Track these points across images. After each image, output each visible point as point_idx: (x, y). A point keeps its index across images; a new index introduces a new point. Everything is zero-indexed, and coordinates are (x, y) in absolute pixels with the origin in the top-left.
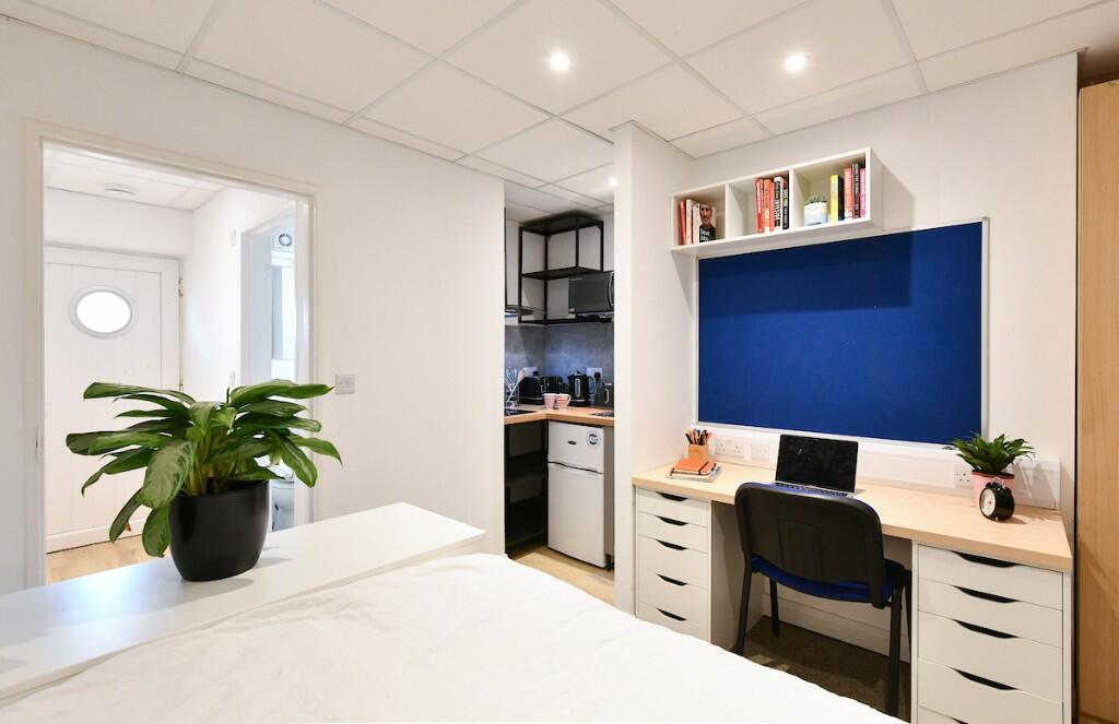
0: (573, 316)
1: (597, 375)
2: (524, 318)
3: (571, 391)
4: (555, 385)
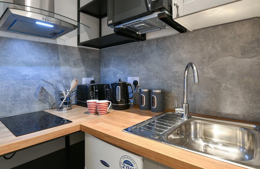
1: (135, 83)
3: (112, 97)
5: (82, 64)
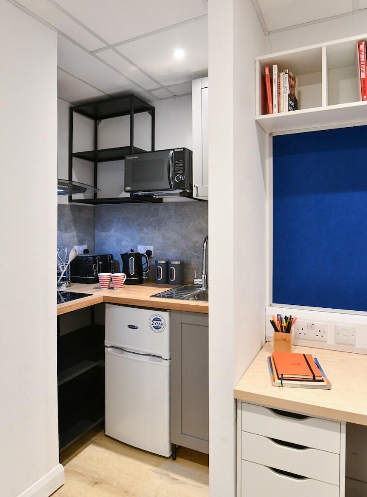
0: (128, 195)
1: (149, 253)
2: (75, 197)
3: (126, 270)
4: (107, 264)
5: (73, 228)
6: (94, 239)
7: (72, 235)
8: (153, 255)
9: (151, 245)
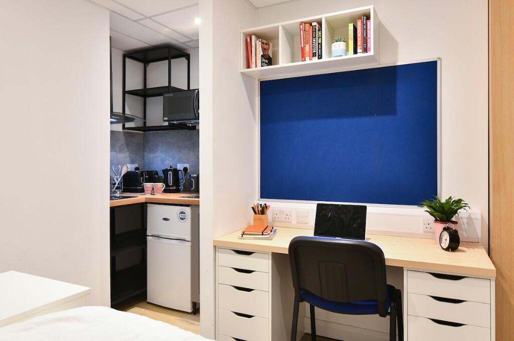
0: (166, 124)
1: (185, 169)
2: (128, 125)
3: (165, 181)
4: (152, 177)
5: (126, 150)
6: (144, 160)
7: (124, 155)
8: (188, 172)
9: (187, 163)
